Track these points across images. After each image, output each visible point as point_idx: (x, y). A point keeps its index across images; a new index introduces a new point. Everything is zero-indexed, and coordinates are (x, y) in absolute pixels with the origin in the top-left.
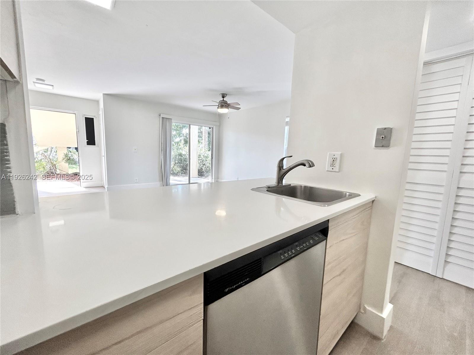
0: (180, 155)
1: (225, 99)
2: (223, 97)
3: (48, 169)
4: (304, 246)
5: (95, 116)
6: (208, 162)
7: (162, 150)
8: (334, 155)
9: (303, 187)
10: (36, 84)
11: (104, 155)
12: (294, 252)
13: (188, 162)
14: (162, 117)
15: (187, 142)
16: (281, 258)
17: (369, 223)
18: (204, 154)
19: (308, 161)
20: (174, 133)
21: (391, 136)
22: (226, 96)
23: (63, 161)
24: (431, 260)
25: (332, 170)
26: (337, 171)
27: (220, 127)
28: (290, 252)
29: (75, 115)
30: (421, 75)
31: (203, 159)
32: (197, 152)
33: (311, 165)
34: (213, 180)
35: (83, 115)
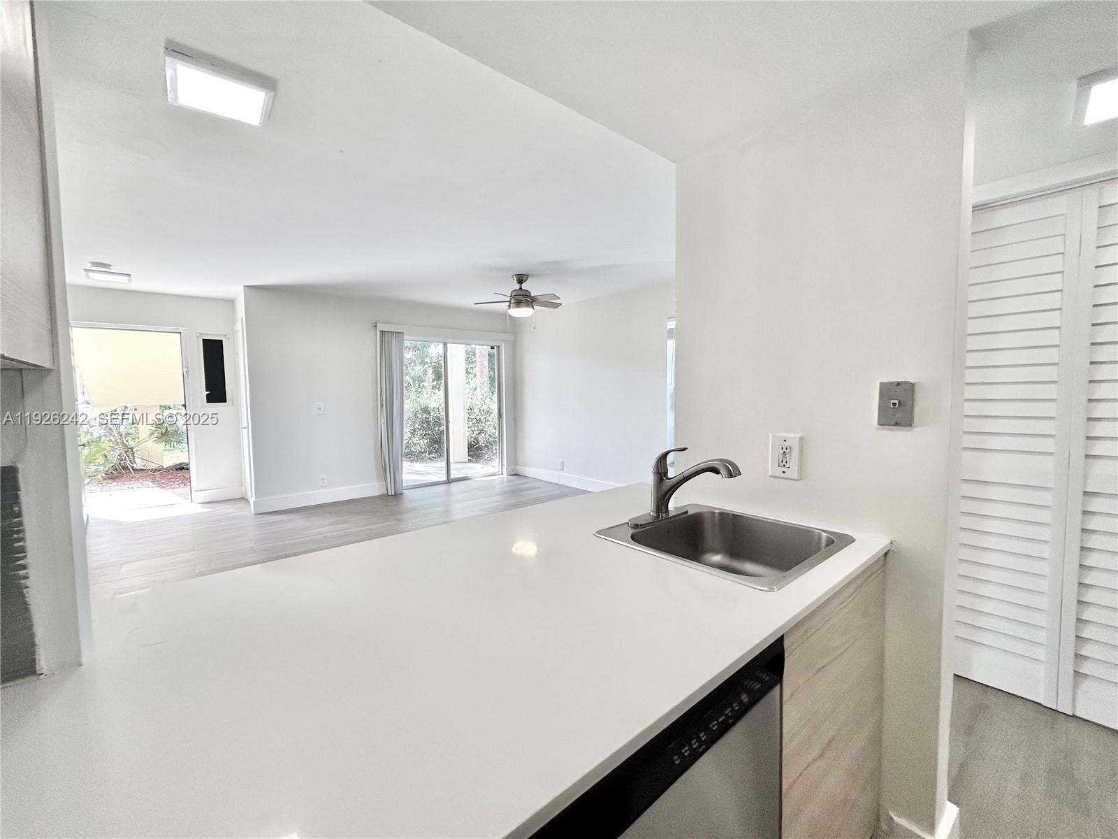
0: (426, 410)
1: (524, 286)
2: (520, 282)
3: (115, 459)
4: (727, 715)
5: (225, 335)
6: (492, 423)
7: (382, 406)
8: (785, 441)
9: (717, 516)
10: (91, 274)
11: (246, 426)
12: (705, 737)
13: (444, 427)
14: (380, 331)
15: (441, 375)
16: (673, 761)
17: (882, 607)
18: (480, 406)
19: (725, 462)
20: (409, 355)
21: (913, 399)
22: (526, 280)
23: (152, 437)
24: (1041, 671)
25: (784, 475)
26: (796, 477)
27: (515, 345)
28: (695, 740)
29: (179, 335)
30: (970, 234)
31: (478, 418)
32: (465, 402)
33: (733, 472)
34: (504, 468)
35: (198, 335)
